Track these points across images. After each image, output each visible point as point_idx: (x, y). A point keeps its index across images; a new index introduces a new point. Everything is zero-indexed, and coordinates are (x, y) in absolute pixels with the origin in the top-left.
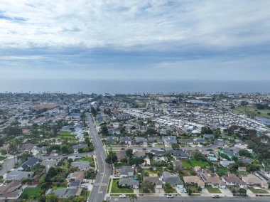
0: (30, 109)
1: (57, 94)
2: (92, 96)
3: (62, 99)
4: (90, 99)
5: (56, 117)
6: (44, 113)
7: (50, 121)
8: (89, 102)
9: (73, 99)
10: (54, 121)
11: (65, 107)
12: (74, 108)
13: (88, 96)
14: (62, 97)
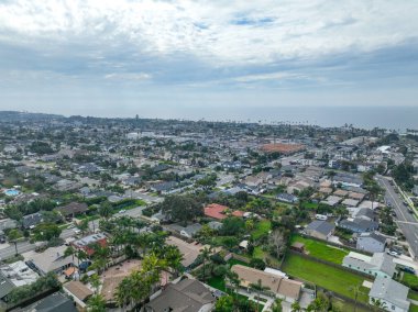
0: (248, 150)
1: (301, 126)
2: (375, 133)
3: (311, 136)
4: (373, 139)
5: (297, 176)
6: (272, 164)
7: (281, 190)
8: (373, 146)
9: (334, 137)
10: (290, 189)
11: (319, 152)
12: (338, 156)
13: (365, 133)
14: (312, 132)
